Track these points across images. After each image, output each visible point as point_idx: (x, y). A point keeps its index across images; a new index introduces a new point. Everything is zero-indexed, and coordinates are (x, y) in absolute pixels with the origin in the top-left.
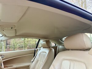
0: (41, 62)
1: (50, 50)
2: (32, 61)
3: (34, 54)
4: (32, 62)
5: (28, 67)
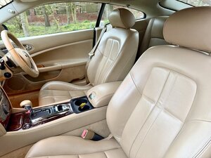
0: (109, 60)
1: (130, 35)
2: (90, 54)
3: (92, 40)
4: (91, 57)
5: (84, 65)
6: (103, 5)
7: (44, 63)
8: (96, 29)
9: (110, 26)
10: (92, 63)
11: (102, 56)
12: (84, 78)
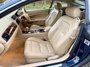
1: (60, 12)
2: (47, 17)
3: (48, 12)
5: (44, 21)
6: (53, 1)
7: (32, 19)
8: (50, 9)
9: (54, 8)
10: (47, 20)
11: (51, 18)
12: (44, 25)
